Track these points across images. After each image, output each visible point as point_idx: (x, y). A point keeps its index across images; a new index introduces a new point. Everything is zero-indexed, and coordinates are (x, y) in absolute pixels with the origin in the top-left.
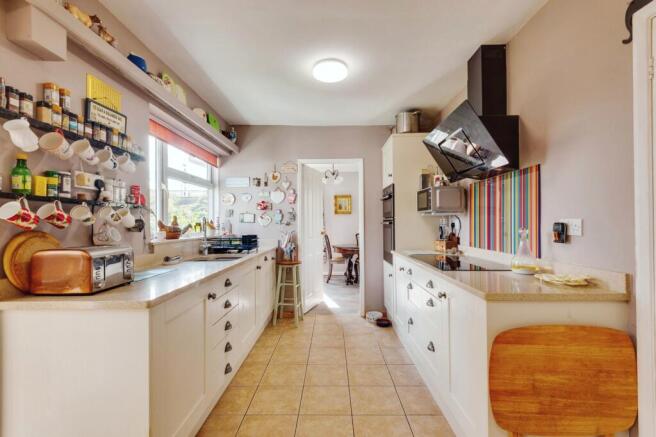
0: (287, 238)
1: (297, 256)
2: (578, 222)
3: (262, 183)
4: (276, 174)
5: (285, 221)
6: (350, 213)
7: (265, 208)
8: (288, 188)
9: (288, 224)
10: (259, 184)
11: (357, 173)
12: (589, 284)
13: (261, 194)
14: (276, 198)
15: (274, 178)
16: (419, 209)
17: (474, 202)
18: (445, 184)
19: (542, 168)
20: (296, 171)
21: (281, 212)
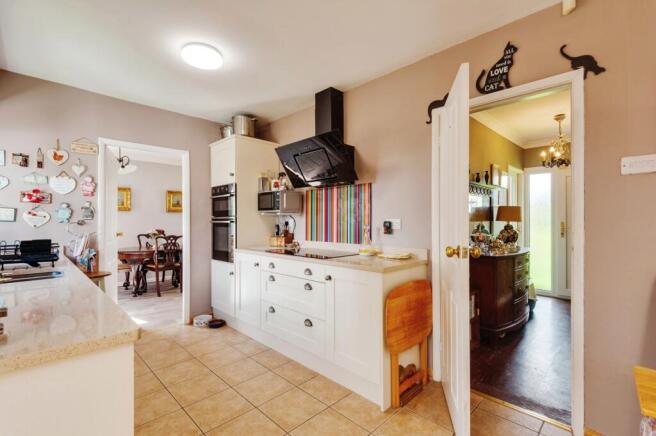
0: (82, 242)
1: (97, 266)
2: (398, 221)
3: (33, 162)
4: (59, 153)
5: (75, 219)
6: (129, 210)
7: (38, 200)
8: (82, 174)
9: (81, 223)
10: (25, 162)
11: (180, 167)
12: (409, 258)
13: (30, 179)
14: (60, 186)
15: (57, 157)
16: (260, 209)
17: (310, 205)
18: (287, 188)
19: (373, 186)
20: (96, 152)
21: (69, 206)
